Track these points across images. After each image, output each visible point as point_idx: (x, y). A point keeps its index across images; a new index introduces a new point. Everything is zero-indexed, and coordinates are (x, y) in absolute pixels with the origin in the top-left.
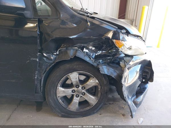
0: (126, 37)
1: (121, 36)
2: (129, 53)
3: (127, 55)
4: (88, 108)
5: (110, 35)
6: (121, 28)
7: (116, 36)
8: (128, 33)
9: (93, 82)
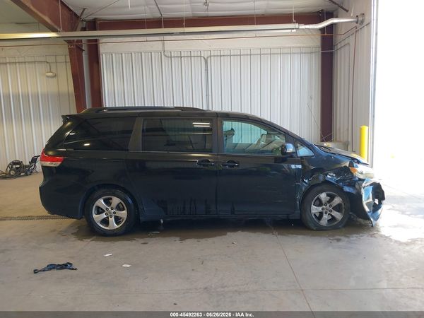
0: (359, 165)
1: (355, 164)
2: (361, 177)
3: (360, 180)
4: (336, 223)
5: (347, 164)
6: (353, 159)
7: (351, 164)
8: (359, 162)
9: (337, 200)
